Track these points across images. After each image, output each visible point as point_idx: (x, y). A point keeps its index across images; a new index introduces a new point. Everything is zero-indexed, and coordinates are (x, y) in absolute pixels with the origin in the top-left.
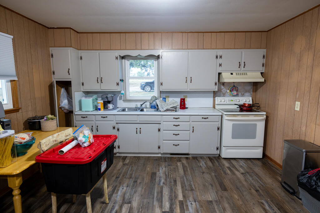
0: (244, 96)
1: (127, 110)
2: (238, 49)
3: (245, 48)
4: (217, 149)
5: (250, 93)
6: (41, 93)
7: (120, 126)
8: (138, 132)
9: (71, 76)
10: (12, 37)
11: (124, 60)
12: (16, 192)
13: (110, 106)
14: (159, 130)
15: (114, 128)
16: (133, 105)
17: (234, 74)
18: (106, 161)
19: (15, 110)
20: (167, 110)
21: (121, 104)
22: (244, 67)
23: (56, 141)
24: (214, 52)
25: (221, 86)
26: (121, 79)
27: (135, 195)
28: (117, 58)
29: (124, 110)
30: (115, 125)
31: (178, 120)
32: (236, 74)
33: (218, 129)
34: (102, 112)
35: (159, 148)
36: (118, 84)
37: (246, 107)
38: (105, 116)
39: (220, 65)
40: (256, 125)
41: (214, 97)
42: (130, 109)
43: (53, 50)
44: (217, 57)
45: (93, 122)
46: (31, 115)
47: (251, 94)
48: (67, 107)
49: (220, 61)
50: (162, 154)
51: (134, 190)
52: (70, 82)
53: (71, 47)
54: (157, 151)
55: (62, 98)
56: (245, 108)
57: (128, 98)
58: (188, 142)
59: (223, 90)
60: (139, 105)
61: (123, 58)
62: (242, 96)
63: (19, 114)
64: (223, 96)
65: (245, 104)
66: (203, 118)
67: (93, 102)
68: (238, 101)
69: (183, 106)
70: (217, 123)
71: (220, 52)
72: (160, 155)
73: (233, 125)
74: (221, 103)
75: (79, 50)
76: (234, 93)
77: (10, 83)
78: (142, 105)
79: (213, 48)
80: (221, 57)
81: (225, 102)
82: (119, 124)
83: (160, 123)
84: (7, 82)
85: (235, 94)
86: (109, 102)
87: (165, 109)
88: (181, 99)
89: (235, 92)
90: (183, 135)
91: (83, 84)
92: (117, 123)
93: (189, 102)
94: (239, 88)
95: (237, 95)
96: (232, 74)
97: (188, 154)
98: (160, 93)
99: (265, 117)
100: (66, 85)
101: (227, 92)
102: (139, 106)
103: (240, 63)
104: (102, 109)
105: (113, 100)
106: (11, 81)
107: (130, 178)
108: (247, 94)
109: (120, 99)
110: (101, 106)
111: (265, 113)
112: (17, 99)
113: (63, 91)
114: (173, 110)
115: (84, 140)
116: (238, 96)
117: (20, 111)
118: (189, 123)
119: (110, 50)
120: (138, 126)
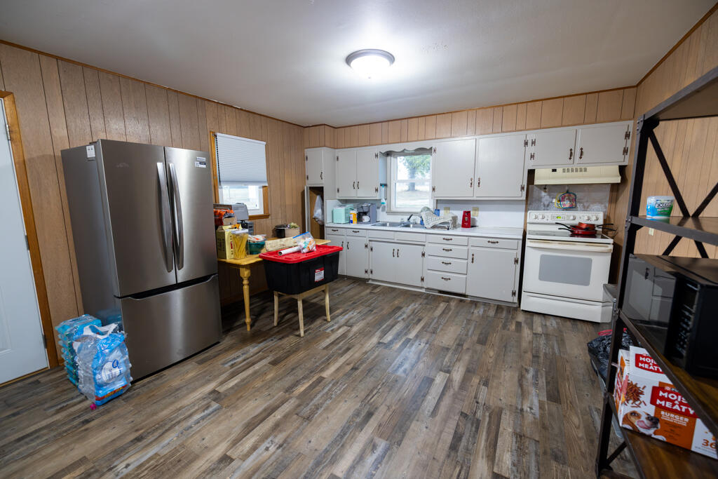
0: (590, 210)
1: (388, 224)
2: (569, 126)
3: (584, 124)
4: (514, 294)
5: (603, 205)
6: (291, 200)
7: (373, 244)
8: (396, 254)
9: (323, 181)
10: (265, 143)
11: (389, 158)
12: (245, 282)
13: (366, 219)
14: (423, 255)
15: (366, 246)
16: (398, 219)
17: (559, 170)
18: (323, 272)
19: (265, 216)
20: (434, 227)
21: (382, 216)
22: (581, 158)
23: (283, 245)
24: (520, 137)
25: (541, 193)
26: (384, 182)
27: (458, 364)
28: (377, 156)
29: (384, 225)
30: (368, 242)
31: (450, 242)
32: (564, 171)
33: (516, 261)
34: (355, 225)
35: (422, 279)
36: (377, 190)
37: (582, 229)
38: (357, 230)
39: (532, 156)
40: (590, 261)
41: (526, 211)
42: (392, 224)
43: (308, 152)
44: (526, 143)
45: (343, 237)
46: (280, 222)
47: (605, 206)
48: (320, 218)
49: (530, 149)
50: (427, 289)
51: (456, 356)
52: (322, 188)
53: (325, 146)
54: (420, 284)
55: (316, 207)
56: (580, 232)
57: (393, 209)
58: (465, 276)
59: (543, 200)
60: (405, 219)
61: (388, 154)
62: (584, 211)
63: (268, 221)
64: (544, 210)
65: (580, 224)
66: (489, 242)
67: (346, 213)
68: (572, 218)
69: (468, 222)
70: (515, 252)
71: (531, 136)
72: (423, 291)
73: (542, 257)
74: (536, 221)
75: (335, 148)
76: (564, 205)
77: (262, 189)
78: (409, 219)
79: (520, 129)
80: (533, 143)
81: (545, 219)
82: (373, 242)
83: (424, 245)
84: (259, 188)
85: (567, 206)
86: (365, 213)
87: (431, 225)
88: (465, 212)
89: (567, 203)
90: (459, 265)
91: (338, 191)
92: (370, 241)
93: (480, 217)
94: (579, 195)
95: (571, 208)
96: (554, 170)
97: (464, 296)
98: (437, 203)
99: (611, 247)
100: (319, 191)
101: (552, 202)
102: (406, 221)
103: (573, 151)
104: (355, 221)
105: (369, 211)
106: (263, 187)
107: (434, 333)
108: (596, 206)
109: (383, 210)
110: (354, 218)
111: (611, 241)
112: (268, 205)
113: (318, 198)
114: (445, 228)
115: (303, 246)
116: (577, 210)
117: (270, 217)
118: (466, 248)
119: (370, 145)
120: (396, 247)
